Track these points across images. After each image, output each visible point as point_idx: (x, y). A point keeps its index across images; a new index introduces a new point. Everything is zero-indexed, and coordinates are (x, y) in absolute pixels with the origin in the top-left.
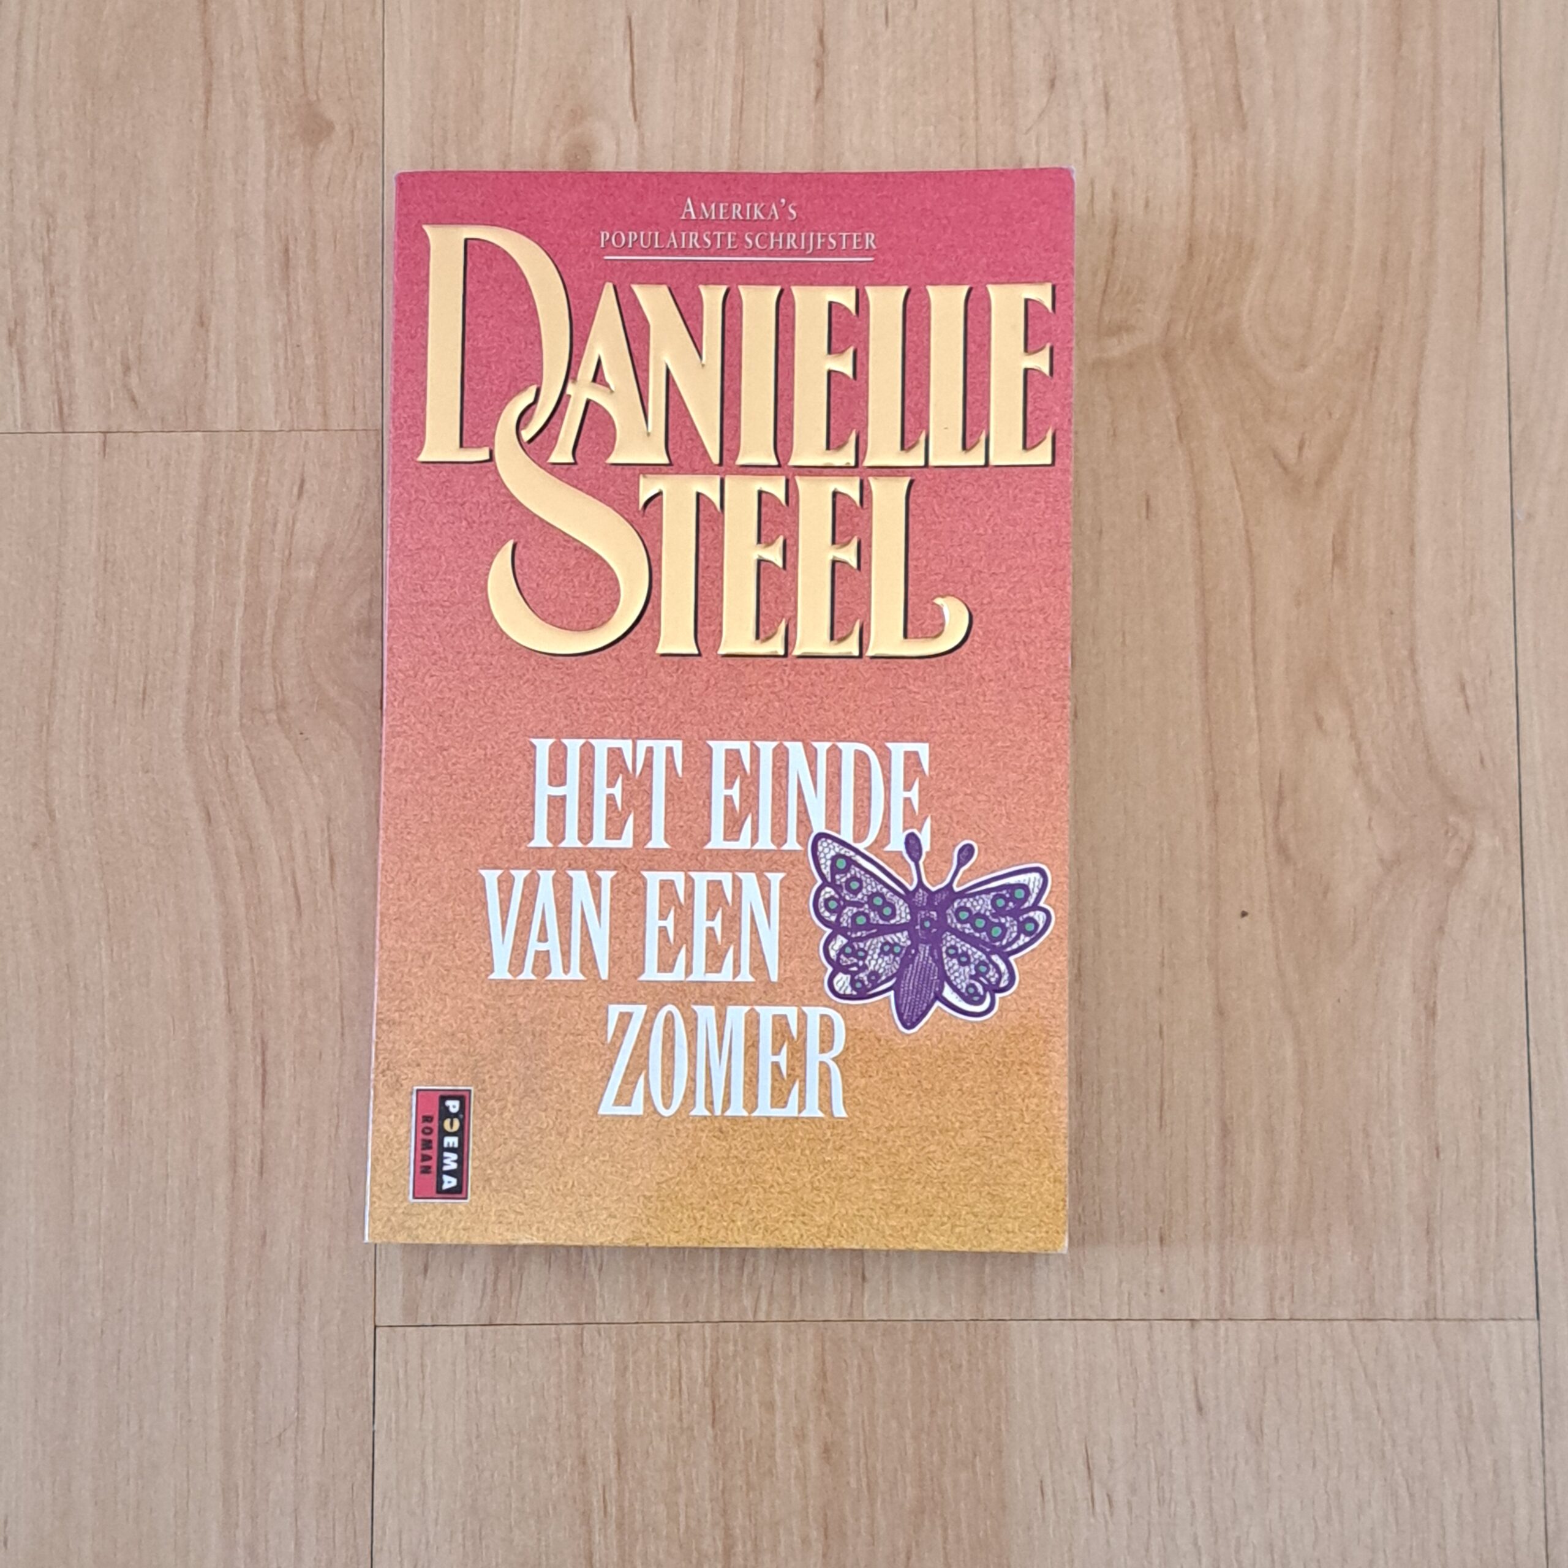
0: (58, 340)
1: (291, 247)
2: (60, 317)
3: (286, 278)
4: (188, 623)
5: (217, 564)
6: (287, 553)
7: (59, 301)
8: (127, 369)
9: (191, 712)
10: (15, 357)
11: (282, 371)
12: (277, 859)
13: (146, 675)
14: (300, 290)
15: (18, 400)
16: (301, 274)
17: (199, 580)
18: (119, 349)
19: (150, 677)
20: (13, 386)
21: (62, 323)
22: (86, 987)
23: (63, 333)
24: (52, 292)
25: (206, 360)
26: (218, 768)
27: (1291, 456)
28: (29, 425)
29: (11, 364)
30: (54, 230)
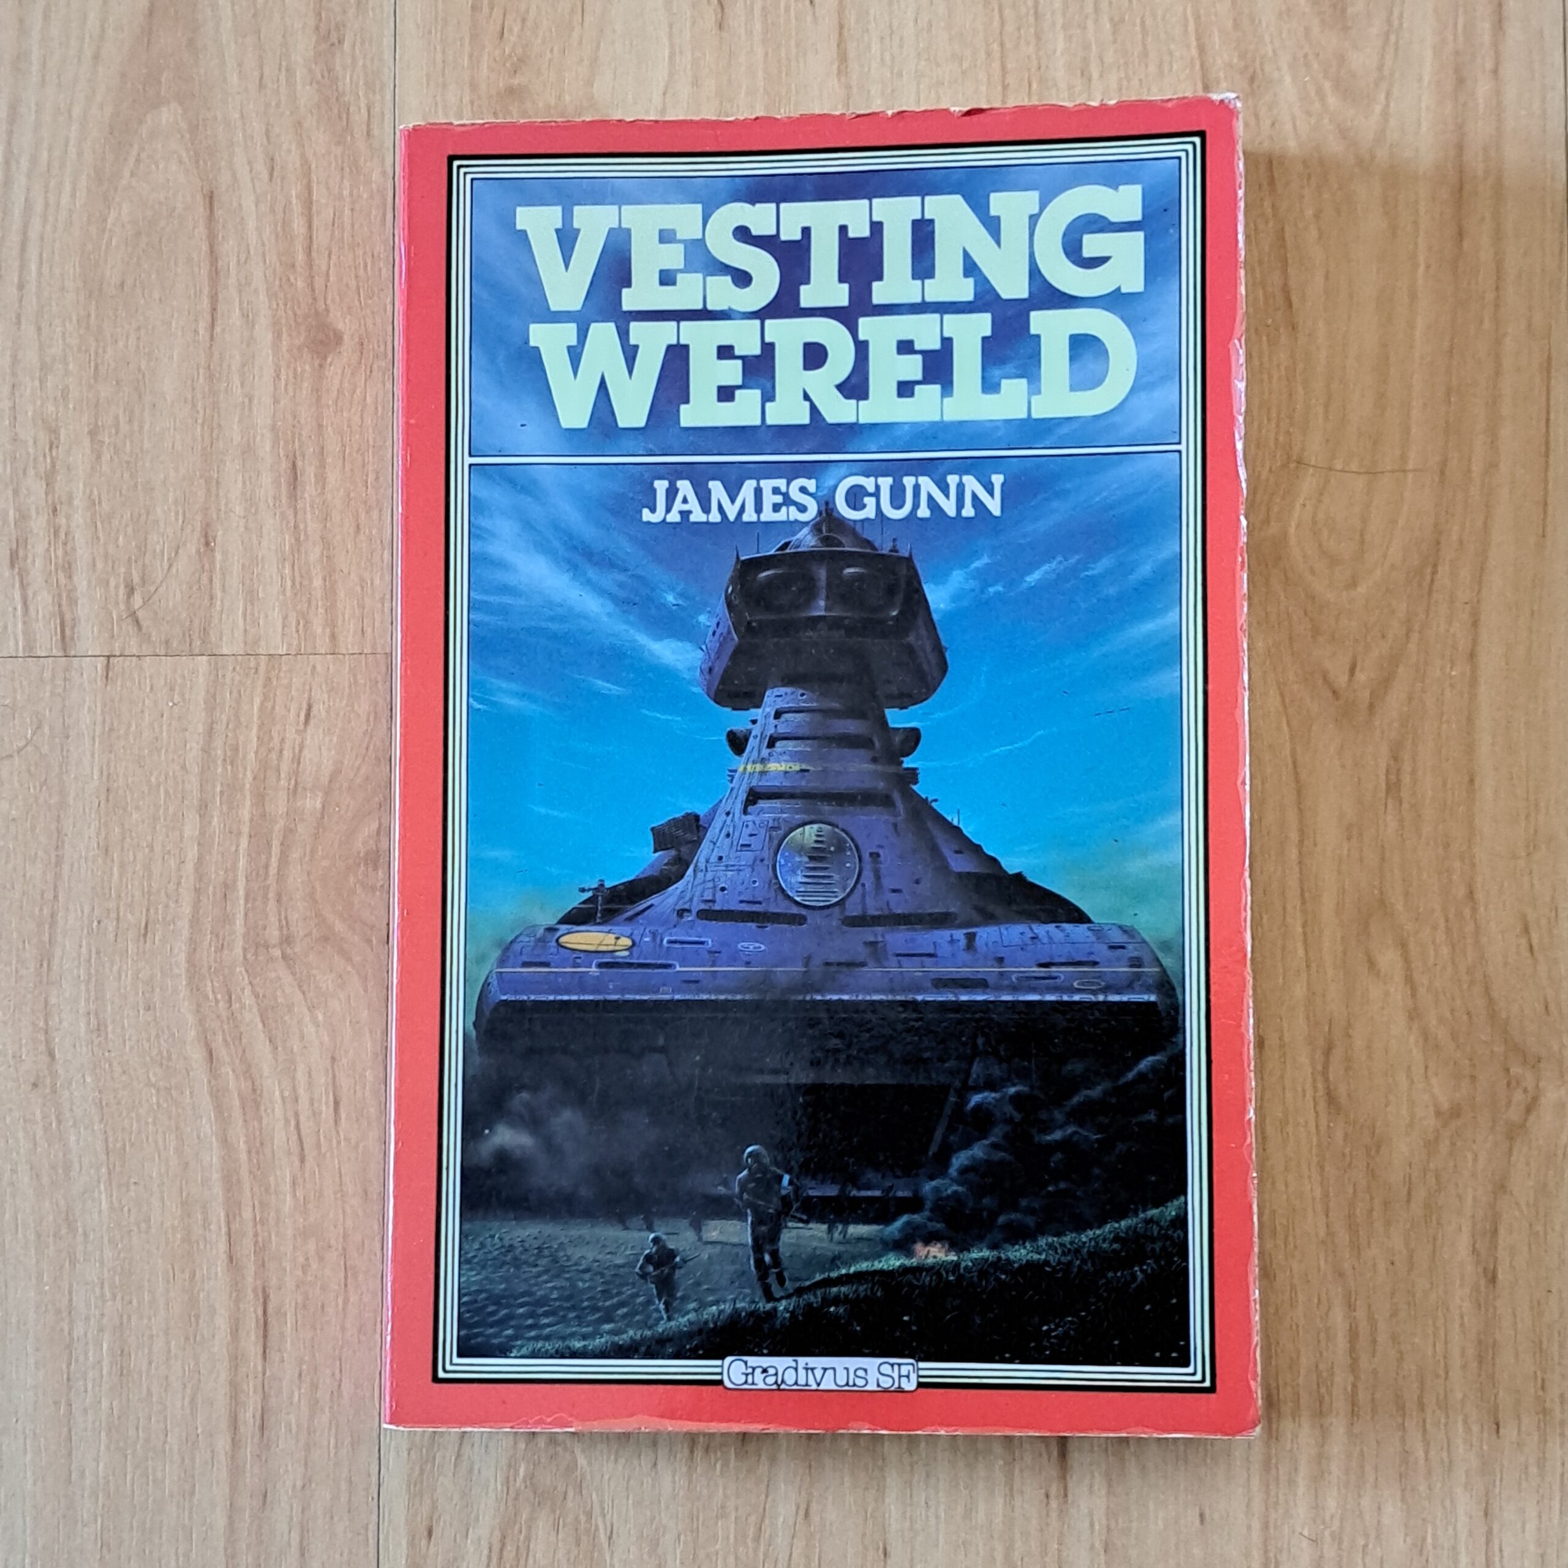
0: (60, 560)
1: (299, 463)
2: (62, 535)
3: (293, 496)
4: (192, 853)
5: (222, 792)
6: (293, 782)
7: (63, 521)
8: (131, 591)
9: (193, 947)
10: (17, 578)
11: (289, 593)
12: (279, 1101)
13: (148, 910)
14: (308, 509)
15: (20, 625)
16: (309, 491)
17: (203, 808)
18: (123, 570)
19: (152, 911)
20: (15, 609)
21: (65, 544)
22: (85, 1234)
23: (66, 553)
24: (55, 510)
25: (211, 581)
26: (221, 1004)
27: (1342, 680)
28: (31, 649)
29: (13, 586)
30: (57, 447)
